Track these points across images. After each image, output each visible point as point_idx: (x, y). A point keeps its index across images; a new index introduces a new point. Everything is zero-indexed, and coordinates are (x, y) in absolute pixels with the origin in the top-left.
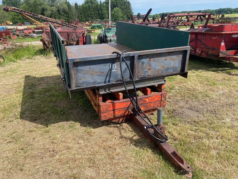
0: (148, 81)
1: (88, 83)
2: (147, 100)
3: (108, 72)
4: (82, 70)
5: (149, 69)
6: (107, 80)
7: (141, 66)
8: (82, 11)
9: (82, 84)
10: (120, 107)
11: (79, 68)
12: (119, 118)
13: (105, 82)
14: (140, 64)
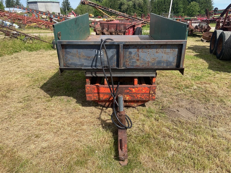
0: (137, 72)
1: (76, 65)
2: (134, 90)
3: (95, 57)
4: (71, 53)
5: (138, 60)
6: (94, 64)
7: (128, 55)
8: (156, 6)
9: (71, 64)
10: (105, 92)
11: (68, 50)
12: (105, 101)
13: (92, 66)
14: (128, 53)
